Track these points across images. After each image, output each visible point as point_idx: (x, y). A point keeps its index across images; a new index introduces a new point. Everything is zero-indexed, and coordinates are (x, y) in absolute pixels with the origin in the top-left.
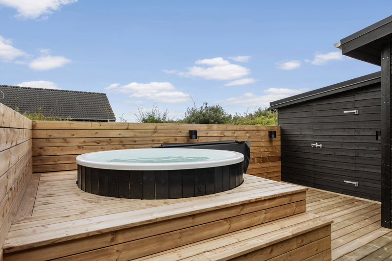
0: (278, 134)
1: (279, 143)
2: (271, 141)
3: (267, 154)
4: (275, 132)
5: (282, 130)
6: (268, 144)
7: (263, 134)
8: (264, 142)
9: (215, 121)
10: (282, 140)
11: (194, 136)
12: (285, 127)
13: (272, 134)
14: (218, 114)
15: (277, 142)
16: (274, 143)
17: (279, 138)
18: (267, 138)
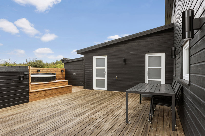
0: (64, 71)
1: (65, 74)
2: (62, 73)
3: (61, 77)
4: (63, 70)
5: (65, 70)
6: (61, 74)
7: (59, 71)
8: (60, 73)
9: (40, 66)
10: (65, 73)
11: (39, 71)
12: (66, 69)
13: (62, 71)
14: (41, 63)
15: (64, 73)
16: (63, 74)
17: (64, 72)
18: (61, 72)
